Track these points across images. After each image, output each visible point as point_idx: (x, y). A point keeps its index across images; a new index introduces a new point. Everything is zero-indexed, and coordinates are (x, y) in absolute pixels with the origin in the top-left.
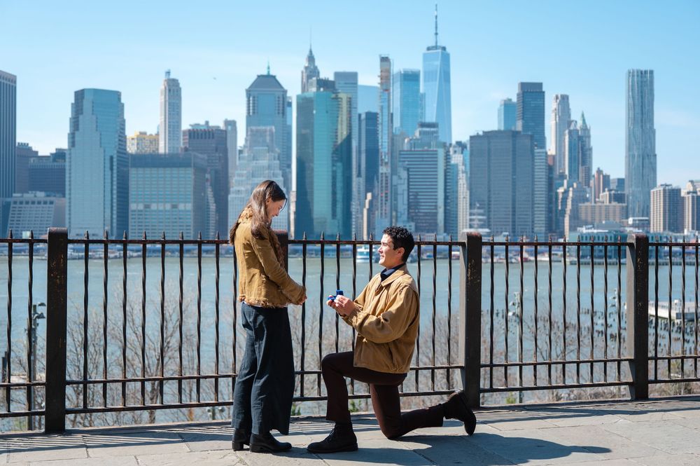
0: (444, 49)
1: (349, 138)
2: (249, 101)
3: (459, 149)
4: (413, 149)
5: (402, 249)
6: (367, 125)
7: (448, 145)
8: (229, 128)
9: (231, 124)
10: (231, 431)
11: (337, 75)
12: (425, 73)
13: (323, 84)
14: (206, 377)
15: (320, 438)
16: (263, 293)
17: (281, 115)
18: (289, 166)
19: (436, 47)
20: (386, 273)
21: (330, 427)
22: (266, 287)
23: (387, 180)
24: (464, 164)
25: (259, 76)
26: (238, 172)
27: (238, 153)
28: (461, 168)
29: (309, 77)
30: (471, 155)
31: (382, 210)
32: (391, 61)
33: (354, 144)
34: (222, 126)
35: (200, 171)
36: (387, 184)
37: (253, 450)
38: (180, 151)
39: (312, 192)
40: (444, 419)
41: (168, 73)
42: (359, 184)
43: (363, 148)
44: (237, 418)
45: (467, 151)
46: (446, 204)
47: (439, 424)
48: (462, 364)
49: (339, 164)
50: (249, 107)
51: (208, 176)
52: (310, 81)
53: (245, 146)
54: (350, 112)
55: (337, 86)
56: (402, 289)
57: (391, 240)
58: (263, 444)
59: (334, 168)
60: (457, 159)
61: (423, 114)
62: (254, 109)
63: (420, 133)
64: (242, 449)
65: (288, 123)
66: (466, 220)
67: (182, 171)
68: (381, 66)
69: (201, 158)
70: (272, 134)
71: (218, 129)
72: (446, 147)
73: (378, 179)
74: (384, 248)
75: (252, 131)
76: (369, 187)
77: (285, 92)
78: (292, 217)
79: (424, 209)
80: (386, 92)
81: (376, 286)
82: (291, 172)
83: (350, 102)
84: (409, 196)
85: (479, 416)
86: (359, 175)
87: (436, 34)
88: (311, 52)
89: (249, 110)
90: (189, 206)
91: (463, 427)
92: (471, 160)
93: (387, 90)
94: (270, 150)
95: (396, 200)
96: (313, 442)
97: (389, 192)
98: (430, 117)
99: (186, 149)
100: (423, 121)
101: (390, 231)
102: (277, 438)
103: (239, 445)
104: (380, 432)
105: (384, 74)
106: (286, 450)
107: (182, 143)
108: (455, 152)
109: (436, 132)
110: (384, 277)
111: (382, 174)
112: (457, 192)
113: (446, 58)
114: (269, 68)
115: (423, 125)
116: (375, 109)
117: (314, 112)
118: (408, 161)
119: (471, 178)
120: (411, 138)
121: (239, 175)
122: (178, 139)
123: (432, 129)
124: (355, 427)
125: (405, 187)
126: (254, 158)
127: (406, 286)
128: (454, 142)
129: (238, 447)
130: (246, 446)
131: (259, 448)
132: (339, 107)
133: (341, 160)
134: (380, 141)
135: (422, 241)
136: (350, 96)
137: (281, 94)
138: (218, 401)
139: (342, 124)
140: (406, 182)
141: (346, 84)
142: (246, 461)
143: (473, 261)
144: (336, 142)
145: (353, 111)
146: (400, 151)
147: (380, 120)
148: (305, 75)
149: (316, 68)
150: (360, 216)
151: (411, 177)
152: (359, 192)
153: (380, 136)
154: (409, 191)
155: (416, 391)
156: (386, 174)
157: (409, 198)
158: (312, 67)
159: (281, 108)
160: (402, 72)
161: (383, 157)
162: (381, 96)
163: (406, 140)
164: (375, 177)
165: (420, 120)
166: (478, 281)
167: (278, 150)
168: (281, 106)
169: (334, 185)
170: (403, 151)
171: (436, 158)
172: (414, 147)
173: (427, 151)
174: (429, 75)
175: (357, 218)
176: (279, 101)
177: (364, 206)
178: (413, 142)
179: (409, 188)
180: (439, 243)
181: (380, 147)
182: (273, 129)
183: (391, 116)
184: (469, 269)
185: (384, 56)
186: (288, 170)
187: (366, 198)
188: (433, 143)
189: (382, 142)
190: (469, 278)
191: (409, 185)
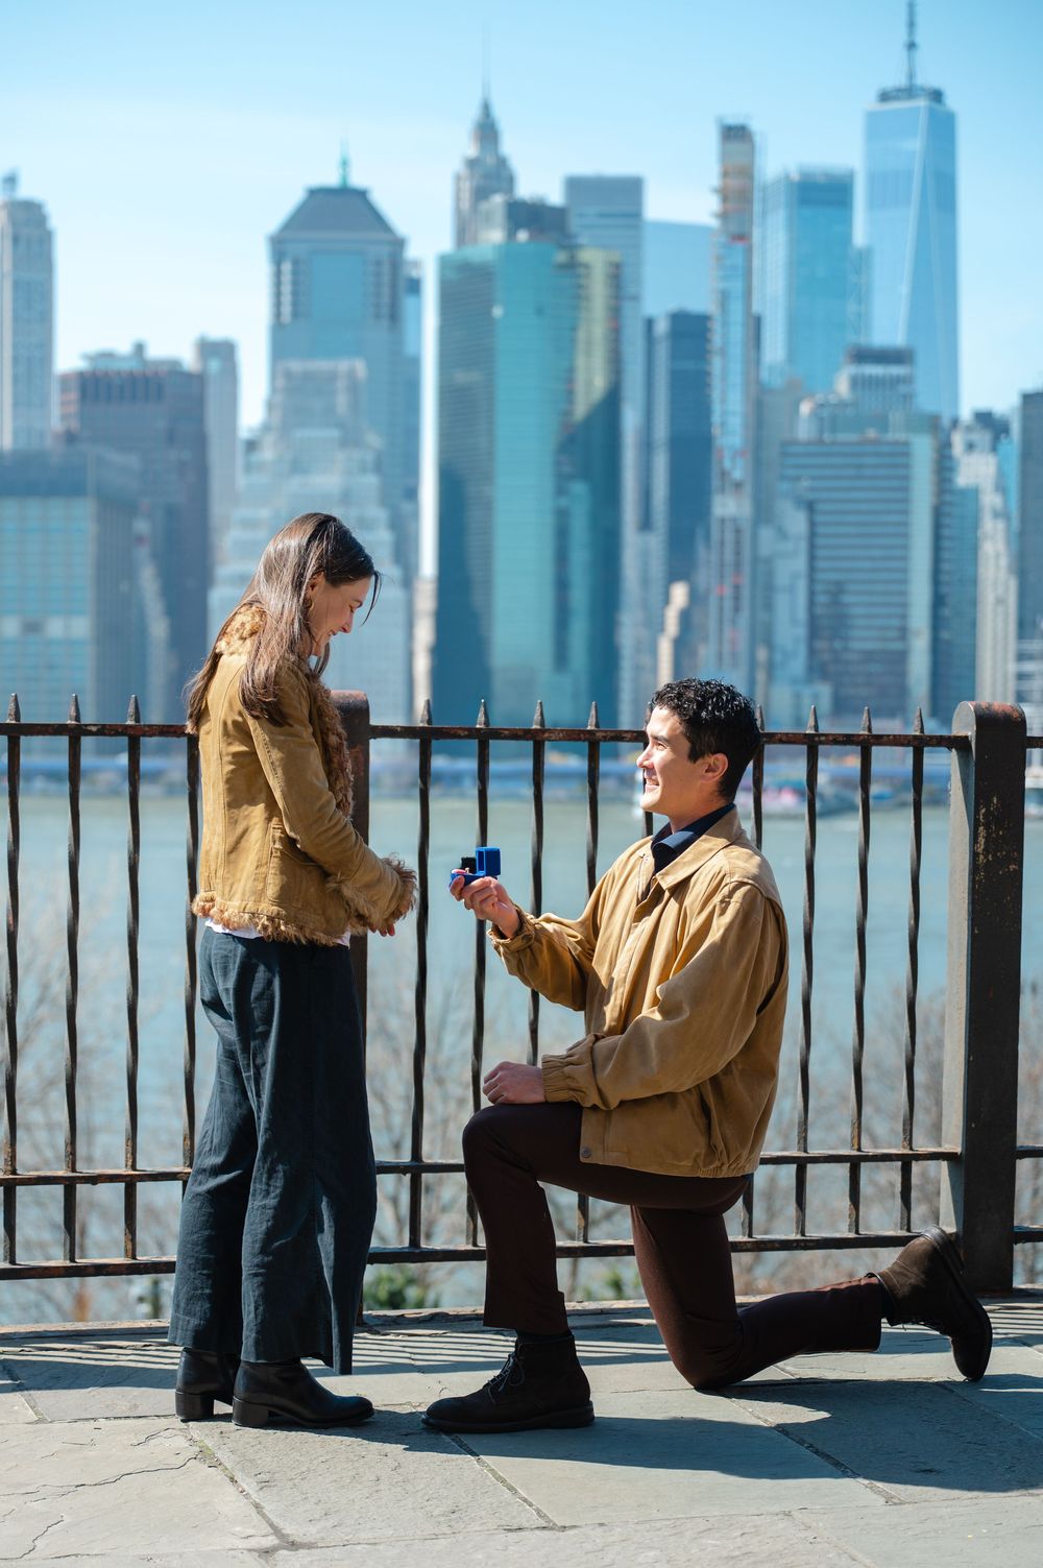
0: (937, 96)
1: (612, 401)
2: (278, 274)
3: (983, 437)
4: (827, 437)
5: (721, 761)
6: (674, 355)
7: (946, 422)
8: (214, 365)
9: (220, 352)
10: (172, 1359)
11: (575, 185)
12: (872, 178)
13: (529, 216)
14: (94, 1180)
15: (467, 1384)
16: (272, 891)
17: (385, 323)
18: (412, 494)
19: (909, 92)
20: (670, 841)
21: (501, 1346)
22: (283, 871)
23: (738, 543)
24: (1001, 488)
25: (314, 193)
26: (242, 512)
27: (240, 450)
28: (990, 500)
29: (481, 193)
30: (1026, 455)
31: (720, 641)
32: (757, 139)
33: (631, 419)
34: (188, 359)
35: (116, 508)
36: (738, 553)
37: (247, 1419)
38: (49, 443)
39: (488, 583)
40: (886, 1327)
41: (11, 180)
42: (645, 555)
43: (661, 432)
44: (188, 1313)
45: (1013, 444)
46: (937, 622)
47: (868, 1341)
48: (953, 1143)
49: (579, 488)
50: (278, 295)
51: (142, 526)
52: (484, 206)
53: (266, 428)
54: (615, 314)
55: (574, 224)
56: (731, 894)
57: (680, 729)
58: (278, 1400)
59: (564, 502)
60: (977, 470)
61: (862, 320)
62: (295, 304)
63: (856, 383)
64: (207, 1415)
65: (410, 350)
66: (1005, 676)
67: (57, 509)
68: (724, 156)
69: (121, 465)
70: (354, 387)
71: (173, 370)
72: (939, 429)
73: (708, 537)
74: (658, 756)
75: (288, 375)
76: (680, 564)
77: (399, 244)
78: (422, 664)
79: (863, 639)
80: (739, 246)
81: (638, 883)
82: (416, 515)
83: (617, 278)
84: (812, 594)
85: (1001, 1319)
86: (646, 524)
87: (912, 46)
88: (486, 108)
89: (278, 304)
90: (82, 627)
91: (950, 1355)
92: (1025, 474)
93: (742, 237)
94: (350, 439)
95: (769, 606)
96: (446, 1395)
97: (746, 580)
98: (888, 326)
99: (70, 438)
100: (863, 341)
101: (675, 697)
102: (322, 1381)
103: (198, 1400)
104: (670, 1366)
105: (734, 183)
106: (355, 1418)
107: (56, 416)
108: (970, 447)
109: (908, 380)
110: (664, 856)
111: (723, 521)
112: (974, 581)
113: (942, 128)
114: (345, 164)
115: (863, 355)
116: (700, 301)
117: (497, 312)
118: (813, 478)
119: (1022, 534)
120: (819, 397)
121: (250, 524)
122: (44, 403)
123: (895, 370)
124: (584, 1348)
125: (800, 564)
126: (297, 467)
127: (741, 884)
128: (966, 414)
129: (195, 1407)
130: (220, 1407)
131: (265, 1411)
132: (577, 296)
133: (585, 474)
134: (717, 408)
135: (821, 731)
136: (616, 257)
137: (384, 251)
138: (134, 1257)
139: (588, 354)
140: (803, 546)
141: (603, 215)
142: (219, 1455)
143: (995, 801)
144: (568, 413)
145: (628, 308)
146: (785, 444)
147: (717, 339)
148: (467, 186)
149: (502, 163)
150: (646, 660)
151: (821, 530)
152: (645, 582)
153: (716, 394)
154: (812, 580)
155: (797, 1233)
156: (734, 520)
157: (811, 603)
158: (490, 160)
159: (386, 299)
160: (795, 176)
161: (727, 464)
162: (719, 258)
163: (805, 408)
164: (700, 532)
165: (852, 338)
166: (1012, 867)
167: (374, 440)
168: (386, 291)
169: (561, 558)
170: (795, 442)
171: (907, 466)
172: (834, 429)
173: (876, 442)
174: (886, 187)
175: (638, 668)
176: (378, 274)
177: (661, 628)
178: (825, 413)
179: (812, 569)
180: (881, 740)
181: (716, 431)
182: (360, 367)
183: (756, 325)
184: (981, 828)
185: (732, 121)
186: (406, 507)
187: (667, 600)
188: (896, 417)
189: (724, 413)
190: (981, 857)
191: (812, 558)
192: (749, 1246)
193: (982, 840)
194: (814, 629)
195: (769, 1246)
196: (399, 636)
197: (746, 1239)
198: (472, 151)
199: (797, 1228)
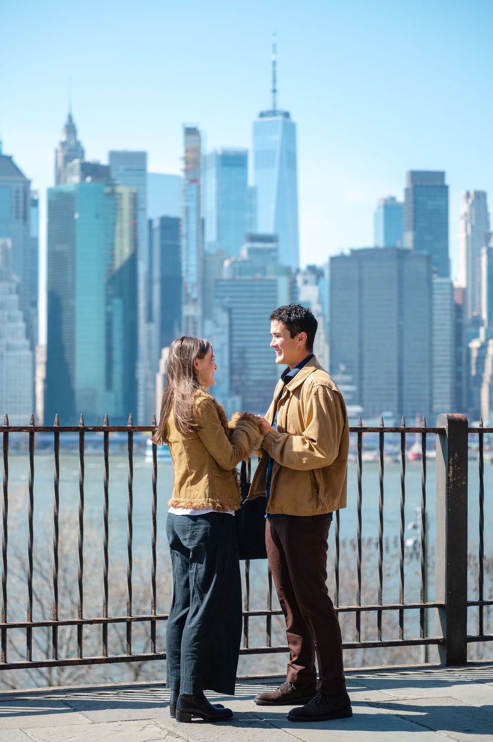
0: (287, 115)
1: (133, 261)
3: (312, 278)
4: (237, 277)
6: (163, 237)
7: (294, 270)
11: (113, 155)
12: (257, 153)
13: (91, 170)
17: (21, 221)
18: (35, 304)
19: (273, 113)
23: (195, 328)
24: (320, 302)
28: (316, 307)
29: (68, 159)
30: (332, 286)
32: (202, 134)
33: (142, 268)
39: (73, 348)
42: (149, 334)
43: (157, 274)
45: (326, 281)
48: (442, 601)
49: (117, 302)
52: (69, 165)
54: (134, 217)
55: (114, 174)
59: (109, 308)
60: (309, 293)
61: (253, 222)
63: (251, 251)
65: (33, 234)
68: (186, 143)
70: (6, 252)
72: (290, 273)
73: (180, 326)
76: (166, 338)
77: (28, 183)
78: (40, 388)
79: (255, 375)
80: (194, 186)
83: (136, 201)
84: (231, 353)
86: (150, 319)
87: (274, 91)
88: (70, 118)
92: (332, 296)
93: (195, 181)
94: (4, 277)
98: (265, 225)
100: (254, 232)
105: (191, 155)
108: (306, 282)
109: (275, 250)
111: (187, 318)
113: (289, 130)
115: (253, 238)
116: (175, 211)
117: (77, 216)
118: (231, 297)
120: (233, 258)
123: (269, 245)
125: (225, 338)
128: (303, 266)
132: (116, 209)
133: (120, 295)
134: (184, 263)
135: (385, 427)
136: (134, 190)
137: (21, 186)
138: (107, 656)
139: (121, 236)
140: (226, 330)
141: (127, 170)
142: (177, 733)
143: (456, 455)
144: (111, 265)
145: (140, 215)
146: (217, 280)
147: (184, 230)
148: (61, 155)
149: (78, 144)
150: (151, 386)
151: (235, 322)
152: (150, 347)
153: (184, 257)
154: (231, 347)
155: (378, 640)
156: (193, 317)
157: (231, 358)
158: (72, 143)
159: (21, 210)
160: (220, 152)
161: (189, 290)
162: (185, 191)
163: (227, 263)
164: (176, 323)
165: (248, 230)
166: (463, 483)
167: (16, 278)
168: (21, 205)
169: (109, 336)
170: (222, 280)
171: (275, 291)
172: (240, 274)
173: (261, 280)
174: (263, 157)
175: (147, 389)
176: (17, 197)
177: (158, 370)
178: (236, 265)
179: (231, 341)
180: (409, 430)
181: (184, 274)
182: (9, 243)
183: (202, 223)
184: (451, 467)
185: (190, 125)
186: (32, 311)
187: (160, 356)
188: (270, 268)
189: (188, 266)
190: (451, 479)
191: (231, 336)
192: (360, 646)
193: (451, 472)
194: (232, 371)
195: (368, 645)
196: (29, 374)
197: (358, 643)
198: (63, 138)
199: (379, 638)
